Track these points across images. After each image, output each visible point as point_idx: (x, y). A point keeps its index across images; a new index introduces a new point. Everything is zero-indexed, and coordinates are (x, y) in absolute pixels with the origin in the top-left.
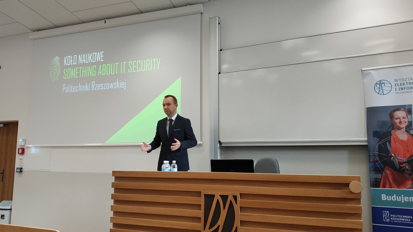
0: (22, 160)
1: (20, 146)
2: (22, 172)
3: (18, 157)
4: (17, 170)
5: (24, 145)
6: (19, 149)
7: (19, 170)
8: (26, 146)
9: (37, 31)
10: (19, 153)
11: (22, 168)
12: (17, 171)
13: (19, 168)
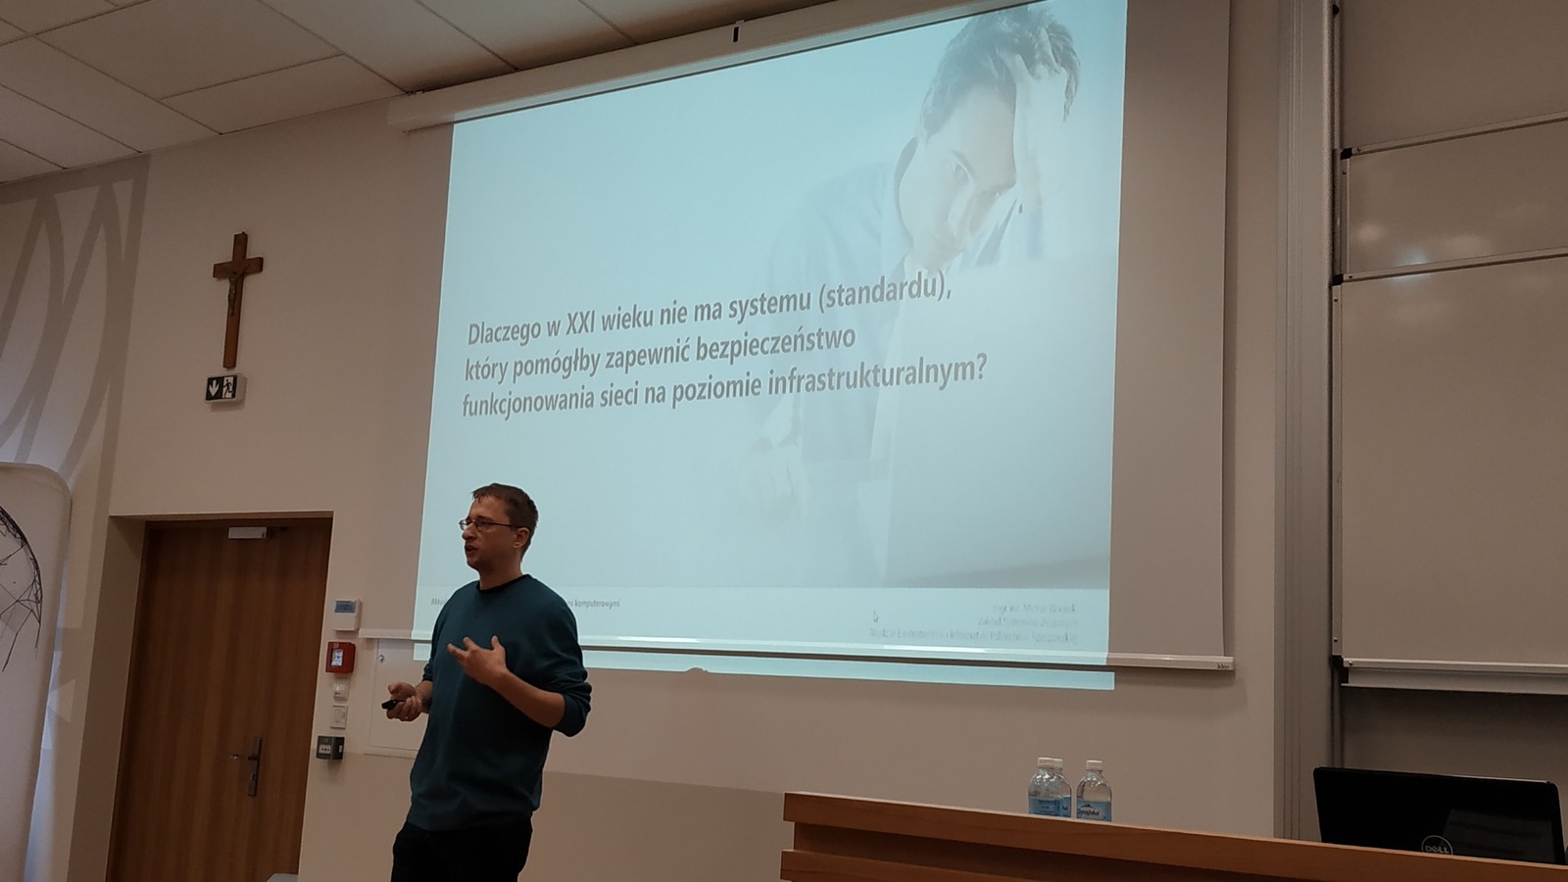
0: (343, 699)
1: (338, 632)
2: (341, 758)
3: (326, 686)
4: (321, 747)
5: (353, 629)
6: (331, 648)
7: (329, 747)
8: (364, 633)
9: (424, 91)
10: (330, 668)
11: (340, 741)
12: (321, 751)
13: (330, 738)
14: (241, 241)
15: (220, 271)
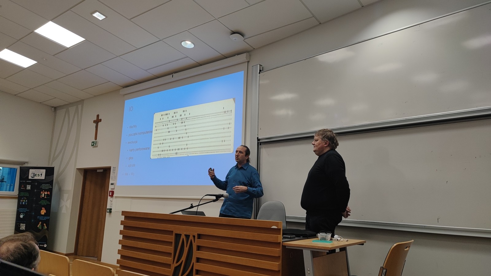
0: (111, 201)
1: (111, 189)
2: (111, 212)
3: (109, 199)
5: (114, 188)
7: (109, 210)
10: (110, 196)
14: (98, 116)
15: (94, 122)
